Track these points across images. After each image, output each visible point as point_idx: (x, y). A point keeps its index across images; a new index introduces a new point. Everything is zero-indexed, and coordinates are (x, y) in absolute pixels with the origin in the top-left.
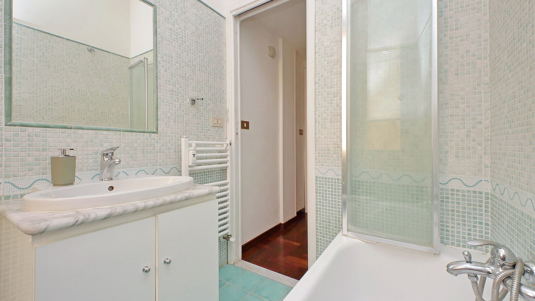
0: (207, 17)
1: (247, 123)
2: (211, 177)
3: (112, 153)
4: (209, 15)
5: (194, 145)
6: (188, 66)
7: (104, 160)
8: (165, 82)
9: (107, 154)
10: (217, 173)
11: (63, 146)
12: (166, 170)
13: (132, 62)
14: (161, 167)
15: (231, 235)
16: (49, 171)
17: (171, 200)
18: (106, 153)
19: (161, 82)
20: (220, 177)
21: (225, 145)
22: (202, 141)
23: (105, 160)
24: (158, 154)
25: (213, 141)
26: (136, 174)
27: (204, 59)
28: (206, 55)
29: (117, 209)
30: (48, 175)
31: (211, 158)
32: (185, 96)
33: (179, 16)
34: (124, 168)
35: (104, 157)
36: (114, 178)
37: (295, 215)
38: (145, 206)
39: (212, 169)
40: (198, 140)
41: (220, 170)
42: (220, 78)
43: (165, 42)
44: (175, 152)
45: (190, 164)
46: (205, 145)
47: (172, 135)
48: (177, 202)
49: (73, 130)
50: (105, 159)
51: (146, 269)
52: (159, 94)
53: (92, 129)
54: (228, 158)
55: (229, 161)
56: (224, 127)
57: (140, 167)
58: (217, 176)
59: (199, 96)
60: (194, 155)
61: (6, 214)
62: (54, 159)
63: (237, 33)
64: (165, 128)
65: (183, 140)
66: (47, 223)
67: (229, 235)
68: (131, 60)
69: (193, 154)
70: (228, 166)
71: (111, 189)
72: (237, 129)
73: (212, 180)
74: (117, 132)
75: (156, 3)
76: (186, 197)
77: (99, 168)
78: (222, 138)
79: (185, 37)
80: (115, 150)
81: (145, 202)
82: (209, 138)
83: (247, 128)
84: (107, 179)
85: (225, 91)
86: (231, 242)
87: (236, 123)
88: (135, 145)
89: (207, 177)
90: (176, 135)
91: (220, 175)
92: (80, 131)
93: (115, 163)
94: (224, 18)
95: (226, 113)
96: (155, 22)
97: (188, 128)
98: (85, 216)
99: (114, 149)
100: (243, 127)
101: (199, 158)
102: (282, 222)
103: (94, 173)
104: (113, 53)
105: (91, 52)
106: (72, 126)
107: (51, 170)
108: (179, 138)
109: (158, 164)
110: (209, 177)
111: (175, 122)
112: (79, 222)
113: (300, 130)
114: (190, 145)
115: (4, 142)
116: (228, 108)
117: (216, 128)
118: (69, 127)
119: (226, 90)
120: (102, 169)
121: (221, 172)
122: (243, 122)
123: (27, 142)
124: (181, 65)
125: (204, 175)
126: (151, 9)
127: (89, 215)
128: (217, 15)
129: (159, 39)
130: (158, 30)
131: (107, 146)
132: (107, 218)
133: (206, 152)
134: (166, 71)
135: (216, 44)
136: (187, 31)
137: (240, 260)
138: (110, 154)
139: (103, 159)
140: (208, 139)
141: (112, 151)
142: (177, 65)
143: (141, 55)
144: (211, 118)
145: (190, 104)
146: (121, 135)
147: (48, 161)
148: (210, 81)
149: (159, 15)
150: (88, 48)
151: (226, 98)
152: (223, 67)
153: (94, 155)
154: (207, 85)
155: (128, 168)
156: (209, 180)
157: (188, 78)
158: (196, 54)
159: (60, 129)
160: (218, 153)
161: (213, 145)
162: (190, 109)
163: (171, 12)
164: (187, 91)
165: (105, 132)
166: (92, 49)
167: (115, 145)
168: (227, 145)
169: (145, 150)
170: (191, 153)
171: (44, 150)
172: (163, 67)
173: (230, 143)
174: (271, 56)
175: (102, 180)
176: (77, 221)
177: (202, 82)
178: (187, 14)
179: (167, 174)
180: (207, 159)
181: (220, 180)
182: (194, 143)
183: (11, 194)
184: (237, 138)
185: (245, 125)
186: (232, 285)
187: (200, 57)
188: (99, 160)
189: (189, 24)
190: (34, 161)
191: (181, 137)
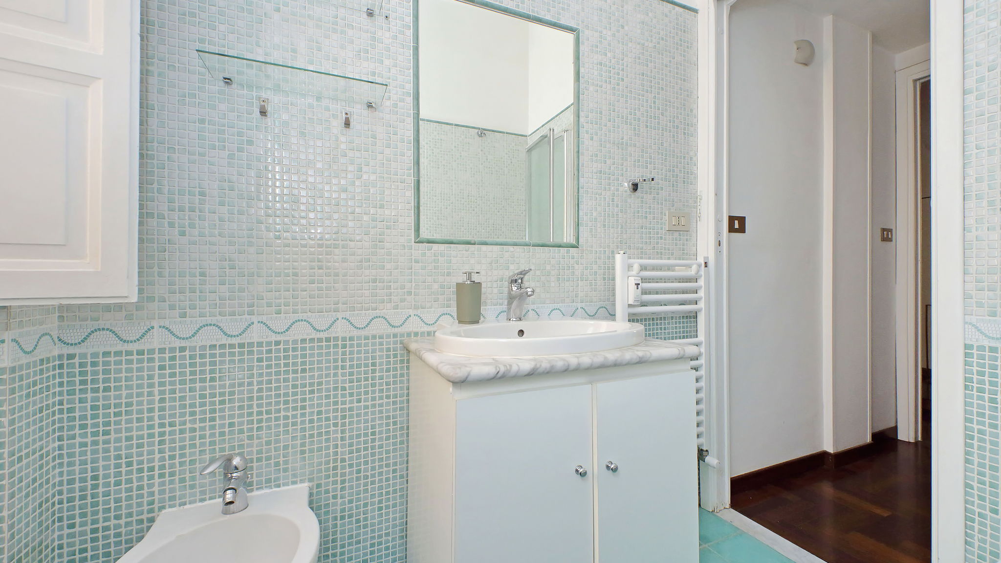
0: (663, 20)
1: (742, 220)
2: (665, 329)
3: (522, 279)
4: (666, 16)
5: (636, 267)
6: (626, 123)
7: (512, 289)
8: (589, 157)
9: (516, 281)
10: (676, 323)
11: (467, 269)
12: (591, 311)
13: (531, 141)
14: (583, 305)
15: (707, 451)
16: (454, 303)
17: (616, 360)
18: (514, 278)
19: (584, 159)
20: (682, 330)
21: (694, 267)
22: (650, 258)
23: (514, 290)
24: (579, 282)
25: (669, 259)
26: (549, 315)
27: (655, 103)
28: (658, 93)
29: (542, 362)
30: (452, 309)
31: (665, 292)
32: (620, 178)
33: (614, 35)
34: (533, 304)
35: (513, 285)
36: (522, 318)
37: (869, 439)
38: (579, 364)
39: (666, 313)
40: (641, 258)
41: (683, 317)
42: (685, 134)
43: (591, 89)
44: (604, 279)
45: (631, 302)
46: (654, 268)
47: (600, 249)
48: (625, 365)
49: (476, 246)
50: (513, 287)
51: (581, 470)
52: (581, 180)
53: (497, 244)
54: (701, 293)
55: (703, 299)
56: (690, 230)
57: (555, 303)
58: (676, 328)
59: (644, 174)
60: (638, 285)
61: (422, 353)
62: (459, 286)
63: (723, 33)
64: (589, 239)
65: (618, 258)
66: (468, 369)
67: (705, 449)
68: (528, 138)
69: (636, 284)
70: (700, 310)
71: (521, 334)
72: (718, 233)
73: (667, 336)
74: (525, 247)
75: (578, 25)
76: (640, 357)
77: (506, 302)
78: (687, 253)
79: (623, 70)
80: (525, 274)
81: (578, 357)
82: (662, 255)
83: (742, 229)
84: (514, 319)
85: (694, 159)
86: (708, 465)
87: (718, 221)
88: (548, 267)
89: (657, 329)
90: (606, 249)
91: (683, 327)
92: (484, 248)
93: (527, 293)
94: (695, 11)
95: (696, 202)
96: (577, 58)
97: (625, 236)
98: (506, 366)
99: (523, 273)
100: (732, 229)
101: (645, 292)
102: (829, 447)
103: (499, 308)
104: (507, 133)
105: (482, 137)
106: (476, 240)
107: (456, 302)
108: (611, 255)
109: (579, 300)
110: (661, 329)
111: (604, 226)
112: (499, 375)
113: (883, 230)
114: (630, 267)
115: (413, 264)
116: (701, 192)
117: (676, 234)
118: (473, 242)
119: (696, 155)
120: (510, 304)
121: (685, 320)
122: (732, 219)
123: (433, 264)
124: (616, 124)
125: (653, 324)
126: (570, 37)
127: (511, 366)
128: (681, 10)
129: (582, 86)
130: (582, 70)
131: (514, 269)
132: (531, 375)
133: (655, 281)
134: (592, 139)
135: (677, 68)
136: (625, 59)
137: (728, 507)
138: (520, 281)
139: (510, 287)
140: (660, 255)
141: (522, 276)
142: (609, 124)
143: (543, 126)
144: (665, 215)
145: (629, 192)
146: (530, 252)
147: (451, 289)
148: (665, 142)
149: (583, 44)
150: (478, 133)
151: (696, 172)
152: (692, 111)
153: (498, 282)
154: (660, 151)
155: (539, 304)
156: (662, 335)
157: (627, 145)
158: (640, 97)
159: (464, 246)
160: (679, 282)
161: (669, 268)
162: (629, 200)
163: (601, 32)
164: (624, 170)
165: (511, 248)
166: (482, 132)
167: (522, 268)
168: (699, 266)
169: (560, 277)
170: (632, 281)
171: (449, 274)
172: (587, 133)
173: (705, 263)
174: (802, 63)
175: (510, 320)
176: (498, 372)
177: (651, 146)
178: (626, 28)
179: (592, 317)
180: (657, 293)
181: (684, 338)
182: (636, 264)
183: (420, 330)
184: (718, 253)
185: (737, 224)
186: (715, 552)
187: (647, 101)
188: (506, 290)
189: (630, 44)
190: (439, 290)
191: (613, 252)
